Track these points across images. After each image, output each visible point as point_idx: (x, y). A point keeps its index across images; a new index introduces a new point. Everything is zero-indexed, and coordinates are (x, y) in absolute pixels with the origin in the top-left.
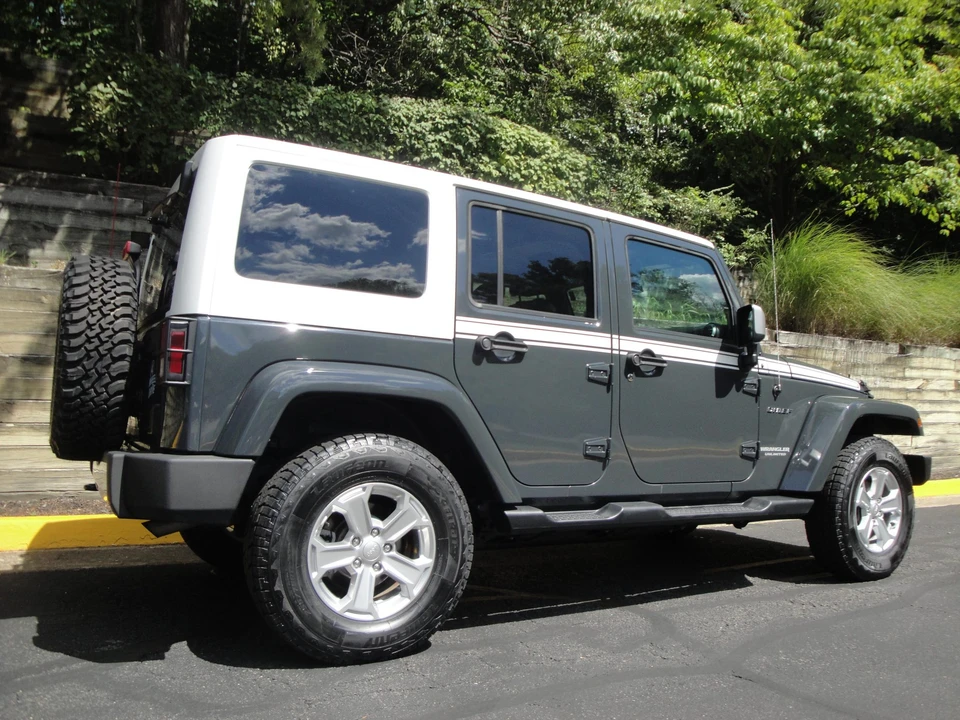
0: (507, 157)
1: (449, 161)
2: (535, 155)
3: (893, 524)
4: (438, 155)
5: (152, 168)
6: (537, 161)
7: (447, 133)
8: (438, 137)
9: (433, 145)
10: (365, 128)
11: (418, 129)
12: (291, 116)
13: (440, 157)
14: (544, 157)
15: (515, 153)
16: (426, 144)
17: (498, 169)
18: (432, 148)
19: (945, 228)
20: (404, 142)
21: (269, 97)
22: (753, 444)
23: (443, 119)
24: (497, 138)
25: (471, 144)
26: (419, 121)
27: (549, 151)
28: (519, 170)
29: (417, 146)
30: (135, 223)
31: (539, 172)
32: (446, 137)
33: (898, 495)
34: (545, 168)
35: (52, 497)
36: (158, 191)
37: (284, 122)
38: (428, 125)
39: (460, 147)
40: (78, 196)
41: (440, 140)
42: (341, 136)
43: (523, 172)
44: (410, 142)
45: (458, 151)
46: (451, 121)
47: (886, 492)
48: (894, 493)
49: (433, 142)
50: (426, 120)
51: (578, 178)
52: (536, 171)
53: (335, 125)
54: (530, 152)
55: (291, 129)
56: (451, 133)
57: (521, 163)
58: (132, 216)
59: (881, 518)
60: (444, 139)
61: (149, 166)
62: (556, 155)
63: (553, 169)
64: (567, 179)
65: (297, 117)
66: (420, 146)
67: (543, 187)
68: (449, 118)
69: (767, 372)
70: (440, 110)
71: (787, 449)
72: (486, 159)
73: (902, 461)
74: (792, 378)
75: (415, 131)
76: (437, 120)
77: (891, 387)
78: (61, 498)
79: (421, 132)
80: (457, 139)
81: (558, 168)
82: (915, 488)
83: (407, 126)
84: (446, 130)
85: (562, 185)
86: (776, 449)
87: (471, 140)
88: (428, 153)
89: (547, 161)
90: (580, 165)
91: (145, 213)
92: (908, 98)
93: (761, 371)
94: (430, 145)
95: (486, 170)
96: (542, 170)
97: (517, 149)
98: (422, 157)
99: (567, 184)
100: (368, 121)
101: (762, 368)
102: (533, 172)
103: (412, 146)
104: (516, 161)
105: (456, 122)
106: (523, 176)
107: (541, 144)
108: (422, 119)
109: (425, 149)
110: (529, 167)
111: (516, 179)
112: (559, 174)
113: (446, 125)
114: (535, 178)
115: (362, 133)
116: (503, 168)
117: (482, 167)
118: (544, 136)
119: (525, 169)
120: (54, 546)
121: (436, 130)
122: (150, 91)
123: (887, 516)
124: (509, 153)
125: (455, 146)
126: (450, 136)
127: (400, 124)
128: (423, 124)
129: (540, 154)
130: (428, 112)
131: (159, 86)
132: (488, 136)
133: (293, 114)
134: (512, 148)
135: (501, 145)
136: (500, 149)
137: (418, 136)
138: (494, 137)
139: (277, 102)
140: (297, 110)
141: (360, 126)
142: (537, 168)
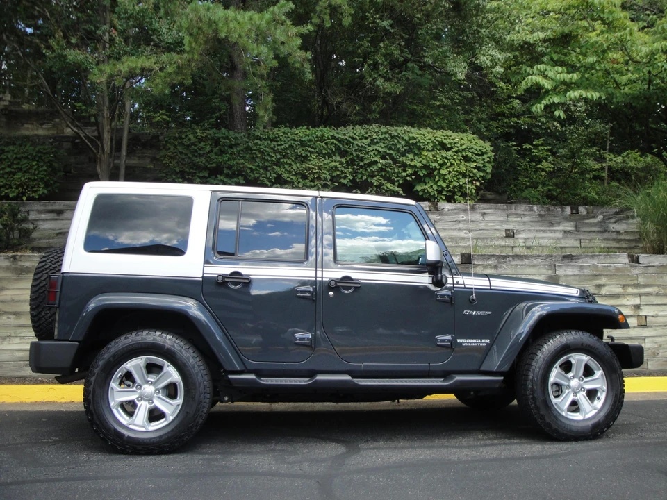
0: (426, 153)
1: (384, 162)
2: (448, 149)
4: (376, 159)
6: (450, 153)
8: (375, 147)
9: (372, 153)
10: (324, 149)
11: (359, 144)
12: (278, 149)
13: (378, 160)
14: (454, 150)
15: (432, 150)
16: (368, 153)
17: (420, 162)
18: (371, 156)
20: (352, 154)
21: (265, 139)
23: (378, 135)
24: (417, 142)
25: (399, 149)
26: (360, 140)
27: (458, 145)
28: (436, 161)
29: (360, 155)
31: (451, 160)
32: (381, 147)
34: (456, 157)
37: (274, 153)
38: (368, 141)
39: (391, 152)
41: (376, 149)
43: (439, 162)
44: (356, 153)
45: (390, 155)
46: (383, 136)
49: (372, 151)
50: (366, 138)
51: (483, 159)
52: (449, 160)
53: (306, 150)
54: (443, 146)
57: (437, 156)
60: (378, 148)
62: (464, 147)
63: (463, 156)
64: (475, 161)
65: (282, 149)
66: (362, 155)
68: (382, 134)
70: (376, 130)
72: (411, 156)
75: (358, 146)
76: (374, 137)
79: (362, 146)
80: (389, 147)
81: (467, 155)
83: (353, 144)
84: (380, 142)
85: (470, 167)
87: (398, 146)
88: (369, 158)
89: (457, 152)
90: (485, 151)
95: (412, 164)
96: (453, 158)
97: (435, 146)
99: (474, 166)
100: (327, 144)
102: (446, 161)
103: (357, 156)
104: (433, 155)
106: (440, 165)
107: (452, 141)
108: (363, 138)
109: (366, 157)
110: (443, 157)
111: (435, 167)
112: (467, 159)
113: (380, 139)
114: (449, 164)
115: (324, 152)
116: (424, 161)
117: (408, 162)
118: (453, 135)
119: (440, 159)
121: (373, 142)
124: (428, 150)
125: (388, 152)
126: (383, 145)
127: (348, 143)
128: (364, 141)
129: (451, 148)
130: (367, 133)
131: (202, 144)
132: (411, 142)
133: (279, 147)
134: (430, 147)
135: (420, 146)
136: (420, 149)
137: (361, 149)
138: (414, 141)
139: (269, 142)
140: (281, 145)
141: (322, 148)
142: (449, 157)
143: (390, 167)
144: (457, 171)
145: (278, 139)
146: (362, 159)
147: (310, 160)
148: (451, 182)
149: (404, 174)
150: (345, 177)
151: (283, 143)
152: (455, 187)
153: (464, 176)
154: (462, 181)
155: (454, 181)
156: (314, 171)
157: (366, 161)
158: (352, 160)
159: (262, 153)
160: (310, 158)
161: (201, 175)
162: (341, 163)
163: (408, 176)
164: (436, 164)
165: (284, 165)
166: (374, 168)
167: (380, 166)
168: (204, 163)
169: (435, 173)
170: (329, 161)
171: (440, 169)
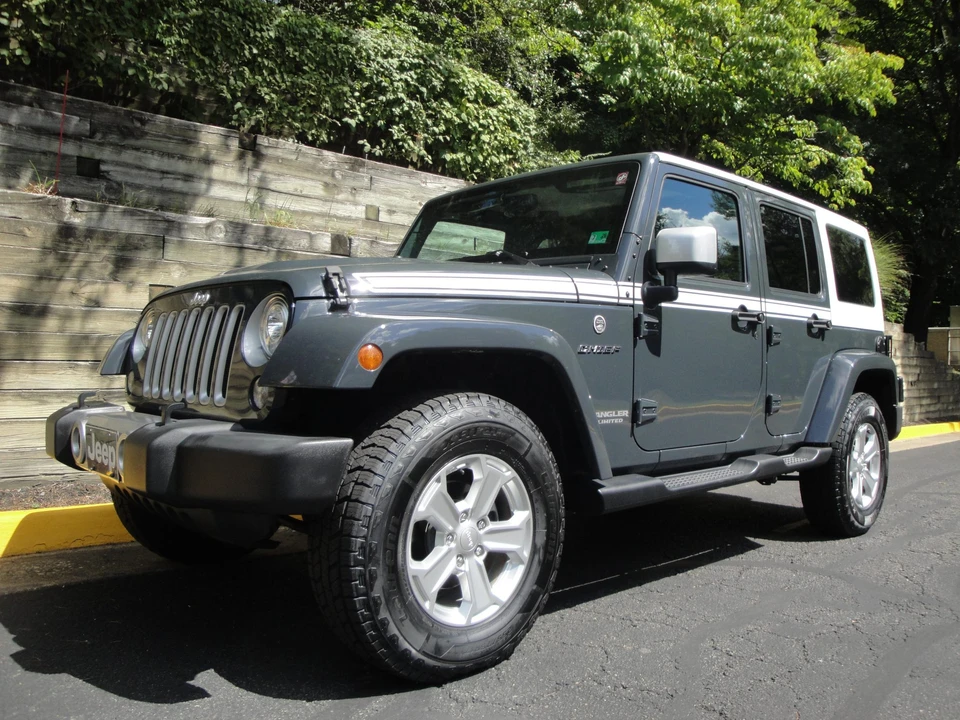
0: (468, 105)
1: (413, 103)
2: (493, 105)
4: (401, 95)
5: (96, 82)
6: (493, 112)
7: (412, 73)
8: (404, 76)
9: (400, 84)
10: (332, 57)
11: (386, 65)
12: (255, 37)
13: (405, 98)
14: (500, 107)
15: (475, 101)
16: (392, 83)
17: (458, 116)
18: (397, 88)
19: (835, 202)
20: (371, 78)
21: (230, 11)
23: (409, 57)
24: (460, 83)
25: (434, 87)
26: (385, 57)
27: (505, 102)
28: (478, 119)
29: (383, 84)
30: (81, 147)
31: (495, 123)
32: (411, 77)
34: (501, 119)
35: (46, 482)
36: (107, 110)
37: (248, 43)
38: (395, 62)
39: (424, 90)
40: (9, 106)
41: (406, 80)
42: (307, 65)
43: (481, 121)
44: (377, 78)
45: (421, 93)
46: (416, 61)
49: (399, 81)
50: (392, 56)
51: (529, 131)
52: (493, 121)
53: (302, 53)
54: (488, 101)
55: (255, 51)
56: (416, 73)
57: (480, 112)
58: (77, 137)
60: (409, 79)
61: (92, 78)
62: (511, 106)
63: (508, 120)
64: (519, 132)
65: (262, 38)
66: (386, 84)
67: (499, 138)
68: (414, 57)
72: (447, 104)
75: (382, 67)
76: (403, 58)
79: (387, 69)
80: (422, 80)
81: (512, 120)
83: (373, 60)
84: (410, 69)
85: (515, 138)
87: (435, 83)
88: (394, 92)
89: (503, 112)
90: (531, 118)
91: (92, 134)
92: (823, 79)
94: (396, 84)
95: (448, 116)
96: (499, 121)
97: (477, 95)
98: (388, 95)
99: (518, 137)
100: (337, 51)
102: (491, 122)
103: (379, 84)
104: (476, 109)
105: (422, 62)
106: (481, 125)
107: (497, 94)
108: (388, 55)
109: (391, 89)
110: (487, 116)
111: (475, 128)
112: (512, 126)
113: (411, 64)
114: (492, 128)
115: (330, 63)
116: (464, 116)
117: (444, 113)
118: (498, 85)
119: (483, 118)
121: (402, 69)
124: (469, 100)
125: (420, 88)
126: (415, 77)
127: (367, 57)
128: (391, 60)
129: (497, 104)
130: (394, 48)
132: (452, 80)
133: (258, 34)
134: (472, 94)
135: (463, 91)
136: (462, 95)
137: (385, 73)
138: (457, 81)
141: (328, 56)
142: (494, 118)
144: (500, 142)
146: (383, 91)
147: (305, 72)
148: (489, 155)
149: (437, 130)
150: (353, 116)
151: (264, 27)
152: (492, 164)
153: (506, 150)
154: (503, 158)
155: (494, 154)
156: (311, 92)
158: (368, 89)
159: (227, 36)
160: (305, 68)
162: (353, 90)
164: (475, 124)
165: (261, 70)
166: (397, 111)
167: (406, 108)
168: (108, 23)
169: (473, 137)
170: (336, 82)
171: (480, 133)
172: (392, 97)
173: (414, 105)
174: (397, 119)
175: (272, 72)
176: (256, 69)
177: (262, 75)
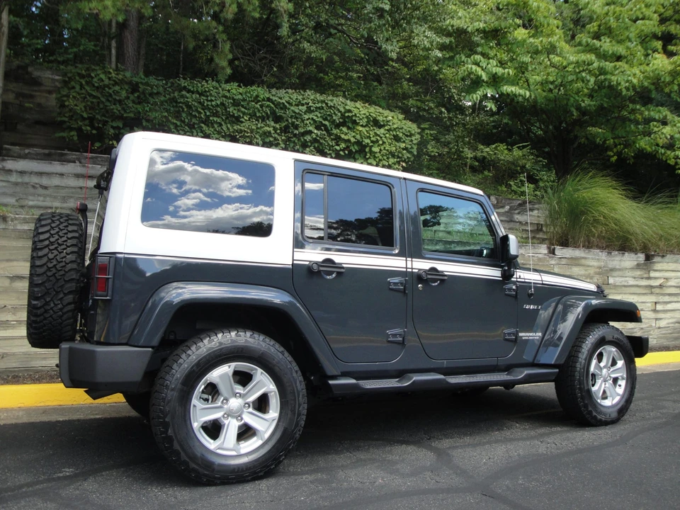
0: (361, 128)
1: (319, 133)
2: (380, 127)
3: (620, 386)
4: (311, 128)
5: (113, 144)
6: (382, 131)
7: (317, 113)
8: (311, 116)
9: (308, 122)
10: (259, 111)
11: (297, 111)
12: (208, 105)
13: (313, 130)
14: (386, 128)
15: (366, 126)
16: (303, 121)
17: (354, 137)
18: (306, 124)
20: (287, 120)
21: (193, 92)
22: (513, 330)
23: (314, 104)
24: (353, 116)
25: (334, 120)
26: (297, 106)
27: (391, 124)
28: (369, 137)
29: (296, 123)
31: (383, 138)
32: (317, 116)
33: (623, 365)
34: (387, 135)
35: (42, 371)
37: (203, 109)
38: (304, 108)
39: (327, 123)
40: (63, 164)
41: (312, 118)
42: (243, 117)
43: (372, 139)
44: (291, 120)
45: (325, 125)
46: (320, 105)
47: (614, 363)
48: (620, 363)
49: (308, 119)
50: (303, 105)
51: (412, 141)
52: (381, 138)
53: (239, 110)
54: (377, 124)
55: (208, 114)
56: (320, 113)
57: (371, 132)
59: (611, 382)
60: (315, 118)
61: (111, 142)
62: (395, 126)
63: (394, 135)
64: (404, 142)
65: (212, 105)
66: (298, 123)
67: (386, 148)
68: (319, 103)
69: (523, 280)
70: (312, 98)
71: (540, 334)
72: (345, 130)
73: (626, 341)
74: (543, 284)
75: (295, 112)
76: (310, 104)
77: (640, 284)
78: (48, 371)
79: (299, 113)
80: (325, 117)
81: (397, 135)
82: (636, 360)
83: (289, 109)
84: (316, 111)
85: (400, 147)
86: (531, 334)
87: (334, 118)
88: (305, 127)
89: (389, 130)
90: (414, 132)
93: (518, 280)
94: (305, 122)
95: (346, 138)
96: (385, 137)
97: (368, 122)
99: (404, 146)
100: (261, 106)
101: (520, 278)
102: (379, 138)
103: (293, 123)
104: (367, 131)
105: (324, 105)
106: (372, 142)
107: (385, 119)
108: (299, 104)
109: (302, 125)
110: (376, 134)
111: (368, 143)
112: (397, 139)
113: (316, 108)
114: (381, 142)
115: (258, 115)
116: (358, 136)
117: (343, 136)
118: (386, 112)
119: (373, 137)
120: (42, 404)
121: (309, 110)
122: (111, 91)
123: (615, 380)
124: (362, 126)
125: (323, 122)
126: (319, 115)
127: (284, 108)
128: (300, 107)
129: (384, 126)
130: (304, 99)
131: (117, 88)
132: (347, 114)
133: (209, 103)
134: (364, 122)
135: (356, 120)
136: (355, 122)
137: (297, 116)
138: (350, 114)
139: (198, 96)
140: (212, 101)
141: (256, 110)
142: (382, 135)
143: (324, 139)
144: (388, 150)
145: (208, 94)
146: (296, 127)
147: (242, 122)
148: (381, 161)
149: (338, 148)
151: (213, 98)
153: (393, 156)
154: (391, 160)
155: (384, 159)
156: (246, 134)
157: (302, 130)
158: (287, 127)
159: (189, 107)
160: (242, 120)
161: (115, 124)
162: (275, 129)
163: (341, 150)
164: (367, 141)
165: (212, 124)
166: (308, 138)
167: (314, 136)
168: (119, 111)
169: (367, 150)
170: (263, 125)
171: (372, 146)
172: (302, 131)
173: (319, 134)
174: (309, 144)
175: (220, 125)
176: (210, 125)
177: (213, 127)
